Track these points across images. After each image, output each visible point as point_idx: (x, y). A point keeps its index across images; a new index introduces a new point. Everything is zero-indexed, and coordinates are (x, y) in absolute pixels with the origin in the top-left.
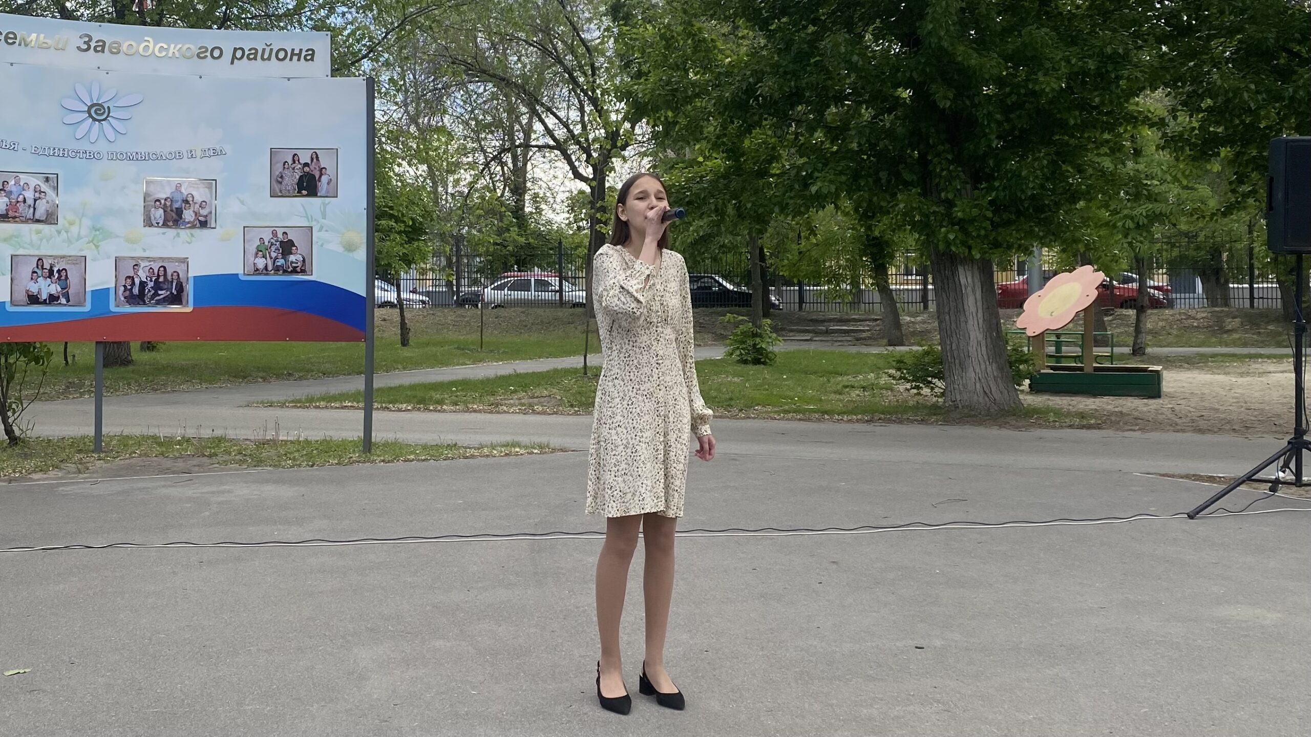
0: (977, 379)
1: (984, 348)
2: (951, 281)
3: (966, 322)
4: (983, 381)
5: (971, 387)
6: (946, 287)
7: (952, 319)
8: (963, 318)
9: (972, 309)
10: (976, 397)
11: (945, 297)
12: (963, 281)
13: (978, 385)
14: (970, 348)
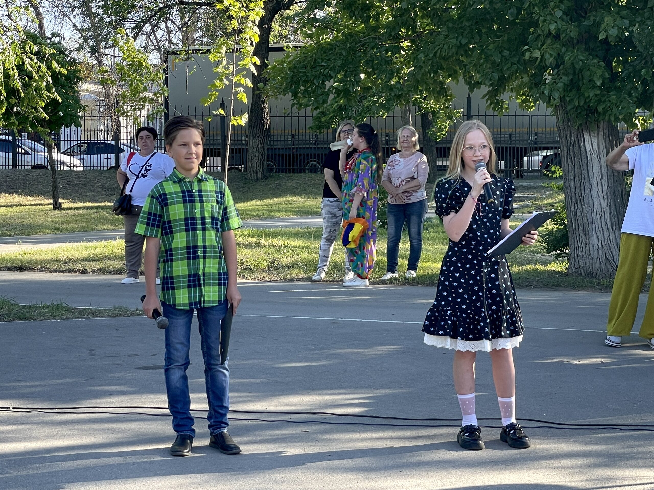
0: (600, 246)
1: (607, 215)
2: (576, 148)
3: (591, 189)
4: (605, 248)
5: (594, 254)
6: (572, 153)
7: (578, 185)
8: (587, 186)
9: (597, 175)
10: (598, 265)
11: (570, 163)
12: (588, 147)
13: (601, 252)
14: (594, 216)
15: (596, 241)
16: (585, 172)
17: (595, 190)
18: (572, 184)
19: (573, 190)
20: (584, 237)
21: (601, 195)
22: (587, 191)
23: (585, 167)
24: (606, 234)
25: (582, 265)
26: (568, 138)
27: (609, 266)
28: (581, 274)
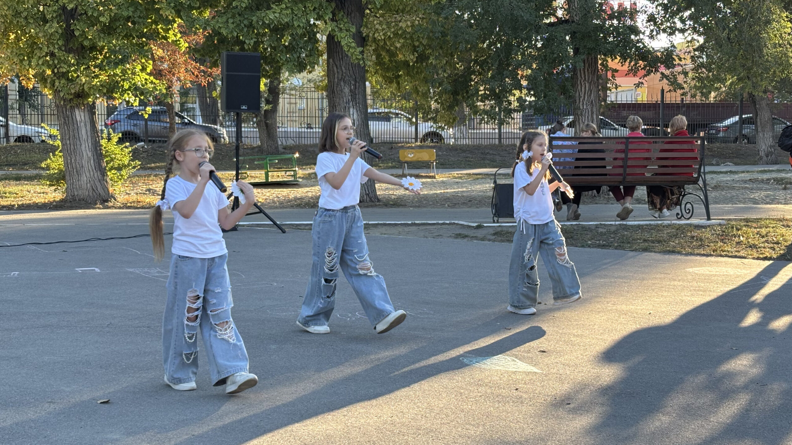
0: (88, 181)
2: (70, 119)
3: (81, 145)
4: (92, 182)
5: (84, 186)
6: (67, 122)
7: (72, 143)
8: (78, 143)
9: (85, 136)
10: (87, 193)
11: (66, 129)
12: (78, 118)
13: (89, 185)
14: (83, 162)
15: (85, 178)
16: (76, 135)
17: (83, 146)
18: (68, 142)
19: (69, 146)
20: (77, 176)
21: (87, 149)
22: (78, 147)
23: (76, 131)
24: (92, 173)
25: (76, 193)
26: (64, 112)
27: (95, 194)
28: (76, 200)
